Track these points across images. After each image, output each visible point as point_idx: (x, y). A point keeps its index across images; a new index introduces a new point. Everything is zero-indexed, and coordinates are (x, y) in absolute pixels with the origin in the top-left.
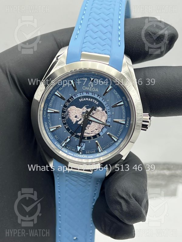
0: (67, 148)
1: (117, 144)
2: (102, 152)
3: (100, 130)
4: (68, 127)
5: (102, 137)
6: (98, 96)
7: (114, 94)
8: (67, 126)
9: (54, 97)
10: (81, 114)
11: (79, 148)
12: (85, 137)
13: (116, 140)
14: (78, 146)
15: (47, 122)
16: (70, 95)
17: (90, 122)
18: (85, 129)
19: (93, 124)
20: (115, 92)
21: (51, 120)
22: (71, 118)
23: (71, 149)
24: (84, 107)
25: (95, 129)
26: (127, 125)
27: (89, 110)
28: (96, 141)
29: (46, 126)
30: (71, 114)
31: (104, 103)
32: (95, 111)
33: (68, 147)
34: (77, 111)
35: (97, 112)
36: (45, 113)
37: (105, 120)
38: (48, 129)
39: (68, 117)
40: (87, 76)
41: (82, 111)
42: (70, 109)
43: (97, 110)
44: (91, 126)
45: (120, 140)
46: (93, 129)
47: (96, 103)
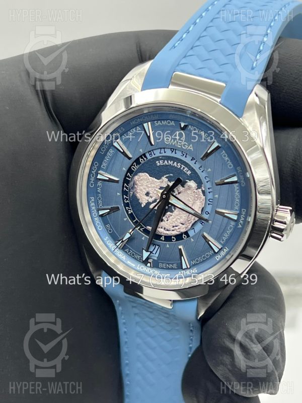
0: (126, 252)
1: (217, 258)
2: (189, 270)
3: (190, 227)
4: (131, 212)
5: (192, 240)
6: (192, 160)
7: (222, 160)
8: (130, 210)
9: (111, 151)
10: (157, 189)
11: (146, 254)
12: (161, 236)
13: (216, 249)
14: (144, 251)
15: (96, 197)
16: (141, 150)
17: (173, 207)
18: (162, 220)
19: (178, 213)
20: (225, 156)
22: (138, 195)
23: (133, 255)
24: (163, 178)
25: (179, 221)
26: (241, 224)
27: (171, 184)
28: (180, 247)
29: (93, 204)
30: (138, 188)
31: (202, 175)
32: (183, 187)
33: (127, 250)
34: (151, 184)
35: (186, 190)
36: (92, 179)
37: (199, 208)
38: (96, 211)
39: (133, 193)
40: (175, 118)
41: (159, 185)
42: (138, 178)
43: (187, 187)
44: (173, 216)
45: (225, 252)
46: (176, 222)
47: (187, 173)
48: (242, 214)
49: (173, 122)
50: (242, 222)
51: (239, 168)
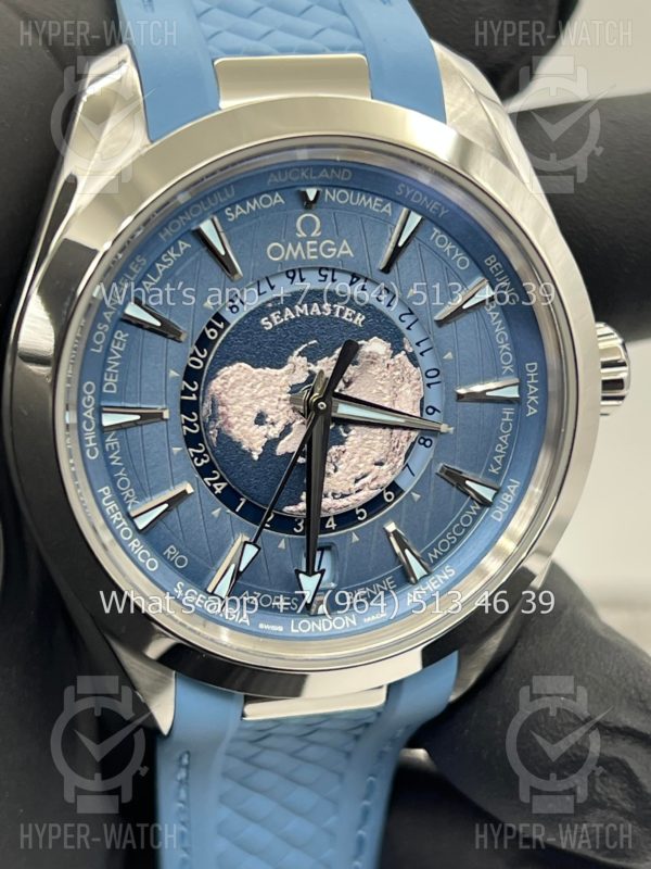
1: (498, 515)
2: (431, 579)
3: (401, 463)
4: (223, 485)
5: (416, 496)
7: (438, 254)
8: (222, 480)
9: (121, 335)
10: (285, 396)
11: (309, 584)
12: (329, 518)
13: (488, 494)
14: (301, 576)
15: (113, 482)
17: (341, 428)
19: (359, 439)
20: (442, 242)
21: (129, 467)
22: (235, 432)
24: (291, 359)
25: (370, 461)
26: (532, 404)
27: (326, 366)
28: (391, 528)
29: (111, 506)
30: (230, 414)
31: (394, 312)
32: (356, 363)
33: (245, 595)
34: (261, 388)
35: (363, 370)
36: (90, 435)
37: (414, 402)
38: (124, 523)
39: (219, 430)
40: (283, 183)
41: (287, 381)
42: (222, 385)
43: (365, 360)
44: (347, 453)
45: (512, 492)
46: (361, 465)
47: (355, 322)
48: (530, 378)
49: (277, 195)
50: (533, 398)
51: (490, 261)
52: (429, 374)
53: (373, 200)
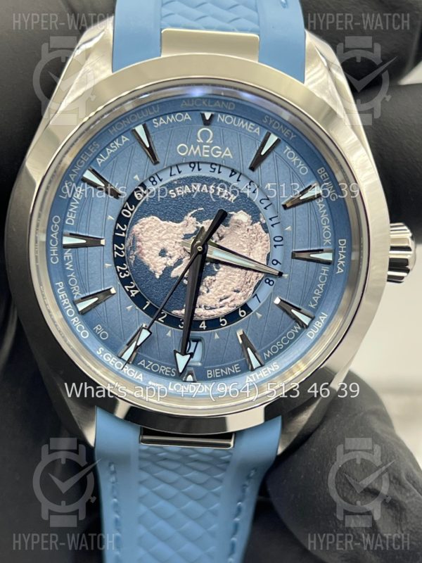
0: (141, 367)
1: (311, 335)
2: (263, 369)
3: (251, 293)
4: (137, 292)
5: (259, 315)
6: (231, 176)
7: (288, 163)
8: (135, 288)
10: (180, 241)
11: (182, 361)
12: (202, 321)
13: (306, 320)
14: (177, 354)
15: (66, 280)
16: (136, 177)
17: (214, 265)
18: (199, 293)
19: (225, 274)
20: (291, 155)
21: (77, 271)
22: (146, 259)
23: (155, 368)
24: (186, 218)
25: (230, 288)
26: (341, 266)
27: (207, 224)
28: (240, 333)
29: (63, 295)
30: (144, 247)
31: (256, 198)
32: (227, 225)
33: (142, 363)
34: (165, 234)
35: (232, 230)
36: (54, 249)
37: (263, 255)
38: (70, 306)
39: (136, 257)
40: (191, 107)
41: (182, 231)
42: (140, 228)
43: (234, 224)
44: (216, 282)
45: (322, 321)
46: (225, 291)
47: (230, 200)
48: (341, 249)
49: (187, 114)
50: (342, 262)
51: (321, 171)
52: (276, 239)
53: (249, 124)
